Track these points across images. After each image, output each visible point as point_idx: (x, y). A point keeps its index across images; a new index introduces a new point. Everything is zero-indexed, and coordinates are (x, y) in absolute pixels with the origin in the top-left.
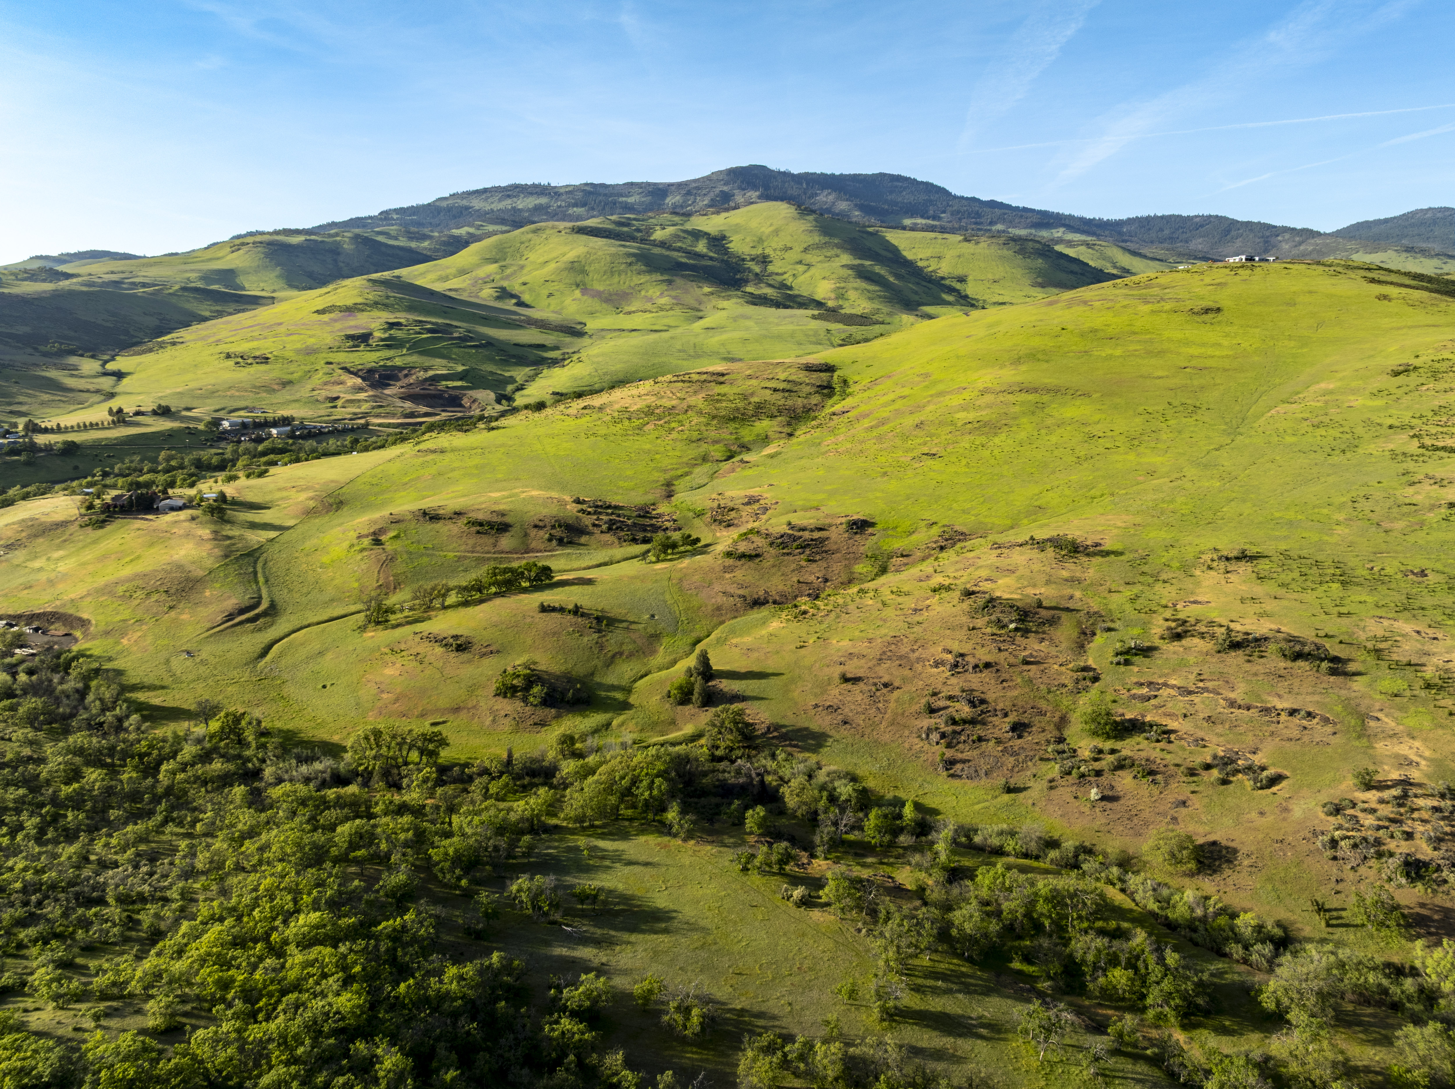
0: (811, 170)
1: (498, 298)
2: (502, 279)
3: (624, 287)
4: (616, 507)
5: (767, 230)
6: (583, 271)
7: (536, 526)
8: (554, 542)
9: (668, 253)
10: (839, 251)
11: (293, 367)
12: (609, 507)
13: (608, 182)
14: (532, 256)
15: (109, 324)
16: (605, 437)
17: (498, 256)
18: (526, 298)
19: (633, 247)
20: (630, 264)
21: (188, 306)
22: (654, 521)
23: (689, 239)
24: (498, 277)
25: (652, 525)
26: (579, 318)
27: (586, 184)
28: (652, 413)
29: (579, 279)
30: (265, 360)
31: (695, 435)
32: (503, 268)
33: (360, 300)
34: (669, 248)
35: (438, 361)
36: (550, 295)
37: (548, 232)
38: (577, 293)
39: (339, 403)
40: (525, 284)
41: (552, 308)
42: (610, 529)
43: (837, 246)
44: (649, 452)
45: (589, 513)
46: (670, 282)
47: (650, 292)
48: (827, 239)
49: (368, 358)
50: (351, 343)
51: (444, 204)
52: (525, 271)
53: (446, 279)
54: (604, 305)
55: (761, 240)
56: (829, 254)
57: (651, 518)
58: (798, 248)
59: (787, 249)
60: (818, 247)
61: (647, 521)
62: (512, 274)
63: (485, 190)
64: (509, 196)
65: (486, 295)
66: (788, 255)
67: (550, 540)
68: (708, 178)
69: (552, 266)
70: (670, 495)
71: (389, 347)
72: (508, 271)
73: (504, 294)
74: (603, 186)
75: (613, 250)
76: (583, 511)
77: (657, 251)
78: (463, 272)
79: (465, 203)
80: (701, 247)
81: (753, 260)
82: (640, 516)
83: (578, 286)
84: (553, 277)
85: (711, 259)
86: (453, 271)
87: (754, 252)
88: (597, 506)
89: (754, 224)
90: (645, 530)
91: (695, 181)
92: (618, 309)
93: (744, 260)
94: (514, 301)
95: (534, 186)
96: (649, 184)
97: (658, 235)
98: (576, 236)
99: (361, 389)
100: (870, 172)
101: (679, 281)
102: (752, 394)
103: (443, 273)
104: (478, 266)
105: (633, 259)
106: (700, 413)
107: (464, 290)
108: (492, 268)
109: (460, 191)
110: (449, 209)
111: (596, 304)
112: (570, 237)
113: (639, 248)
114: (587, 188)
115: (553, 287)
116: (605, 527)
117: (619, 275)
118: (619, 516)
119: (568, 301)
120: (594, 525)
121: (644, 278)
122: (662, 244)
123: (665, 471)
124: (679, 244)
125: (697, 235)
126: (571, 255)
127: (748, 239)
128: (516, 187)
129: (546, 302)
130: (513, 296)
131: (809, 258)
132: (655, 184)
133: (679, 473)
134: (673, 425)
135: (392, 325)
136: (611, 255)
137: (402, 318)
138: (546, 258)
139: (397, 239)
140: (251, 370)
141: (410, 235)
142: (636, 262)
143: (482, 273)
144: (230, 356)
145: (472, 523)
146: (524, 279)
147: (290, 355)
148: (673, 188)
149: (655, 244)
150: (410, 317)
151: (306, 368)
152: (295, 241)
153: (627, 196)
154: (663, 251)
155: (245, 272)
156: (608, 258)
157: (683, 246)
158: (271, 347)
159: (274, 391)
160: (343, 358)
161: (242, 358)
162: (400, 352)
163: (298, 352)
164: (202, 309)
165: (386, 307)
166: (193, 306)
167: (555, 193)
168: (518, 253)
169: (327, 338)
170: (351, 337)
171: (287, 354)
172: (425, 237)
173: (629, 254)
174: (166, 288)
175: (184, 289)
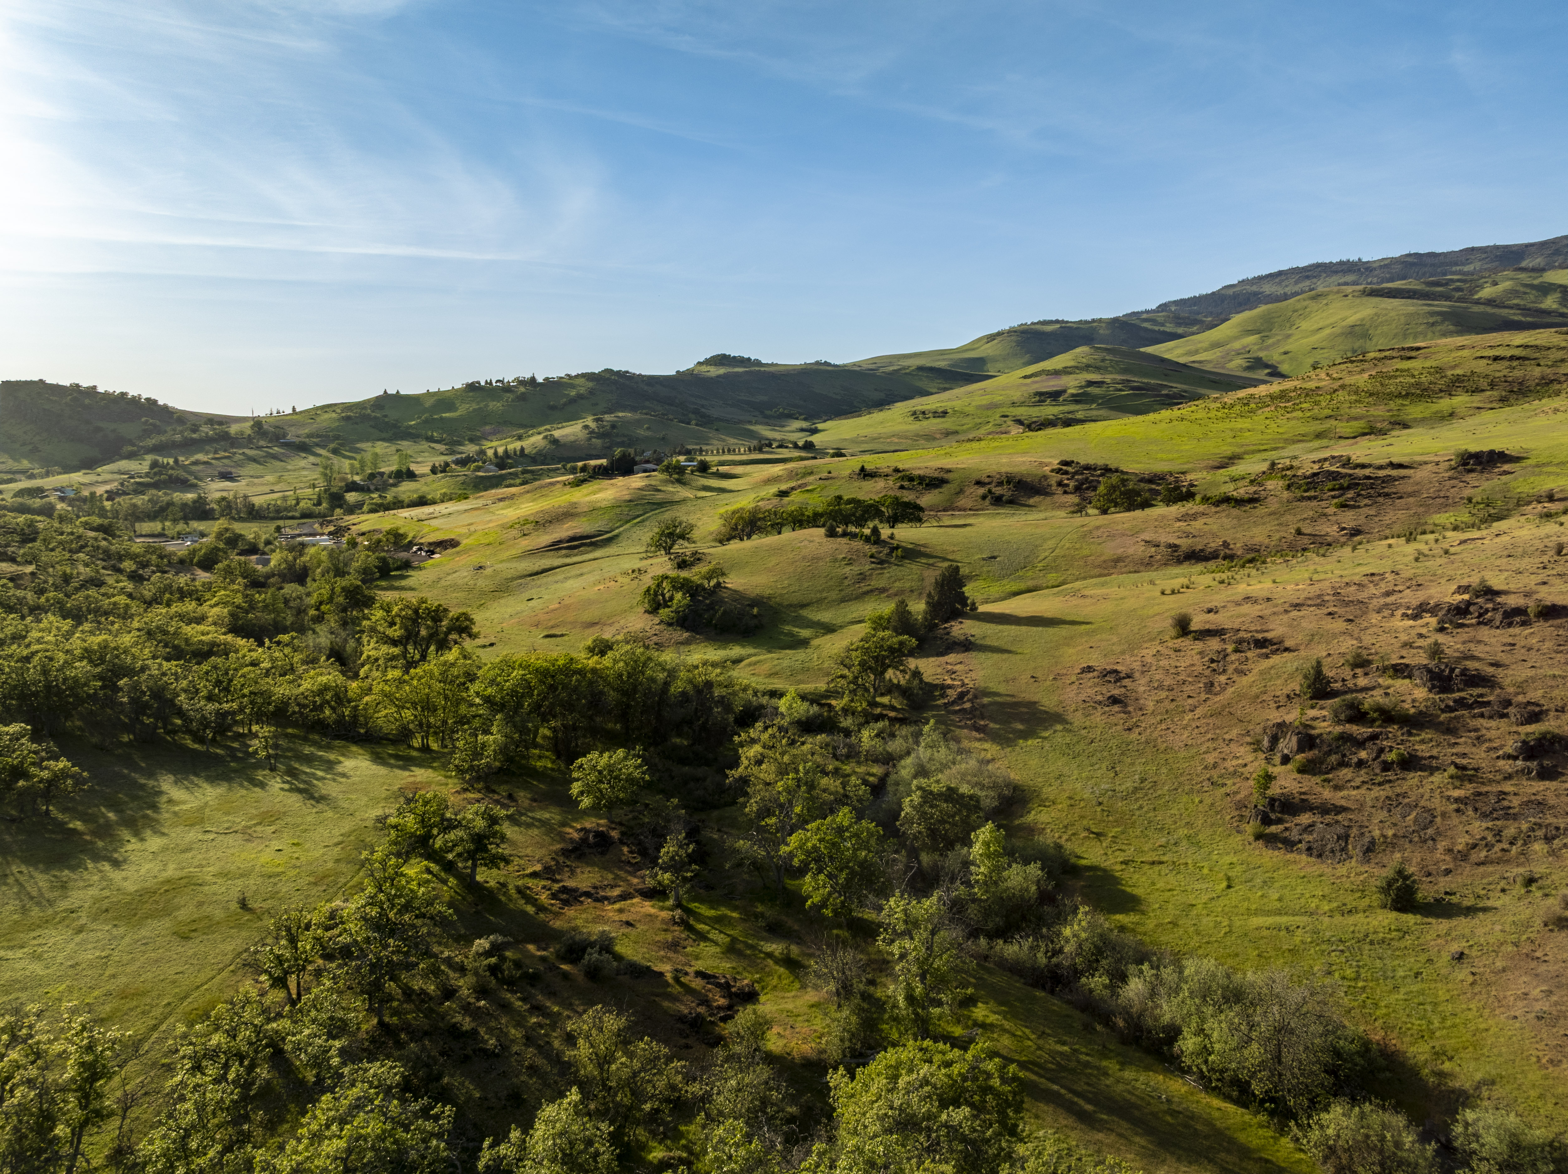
1: (1248, 368)
2: (1260, 349)
6: (1365, 335)
7: (978, 482)
9: (1494, 310)
11: (966, 420)
14: (1305, 325)
17: (1264, 328)
18: (1284, 368)
19: (1443, 305)
20: (1433, 324)
21: (920, 383)
23: (1532, 295)
24: (1256, 348)
27: (1409, 255)
28: (1283, 397)
29: (1358, 344)
30: (945, 414)
32: (1263, 339)
33: (1072, 363)
34: (1497, 306)
37: (1330, 297)
40: (1286, 353)
42: (1078, 489)
49: (1049, 411)
50: (1038, 399)
51: (1230, 292)
52: (1291, 340)
53: (1196, 352)
62: (1274, 344)
63: (1280, 273)
64: (1308, 277)
65: (1235, 366)
69: (1327, 331)
71: (1077, 402)
72: (1270, 341)
73: (1257, 364)
75: (1413, 309)
77: (1479, 308)
78: (1215, 345)
79: (1255, 288)
80: (1550, 303)
84: (1323, 344)
86: (1205, 345)
94: (1267, 371)
95: (1341, 263)
96: (1497, 247)
97: (1487, 292)
98: (1365, 299)
103: (1193, 348)
104: (1236, 338)
105: (1439, 318)
107: (1211, 362)
108: (1252, 339)
109: (1250, 276)
110: (1235, 296)
112: (1358, 301)
113: (1451, 307)
114: (1406, 260)
115: (1318, 356)
116: (1072, 487)
117: (1415, 337)
120: (1060, 485)
122: (1490, 302)
124: (1515, 302)
125: (1546, 289)
126: (1353, 319)
128: (1318, 266)
130: (1267, 366)
132: (1507, 246)
134: (1303, 405)
135: (1090, 383)
136: (1408, 315)
137: (1108, 378)
138: (1320, 325)
139: (1163, 325)
140: (925, 423)
141: (1179, 320)
142: (1443, 322)
143: (1237, 345)
144: (914, 413)
145: (902, 478)
146: (1287, 348)
147: (970, 410)
148: (1533, 249)
149: (1478, 302)
150: (1119, 377)
151: (978, 421)
152: (1049, 328)
153: (1463, 264)
154: (1489, 310)
155: (994, 360)
156: (1403, 320)
157: (1522, 303)
158: (957, 404)
159: (935, 439)
160: (1022, 412)
161: (924, 413)
162: (1087, 406)
163: (979, 407)
164: (931, 386)
165: (1097, 369)
166: (924, 384)
167: (1367, 269)
168: (1289, 322)
169: (1016, 395)
170: (1041, 394)
171: (967, 409)
172: (1194, 322)
173: (1432, 314)
174: (904, 368)
175: (921, 369)
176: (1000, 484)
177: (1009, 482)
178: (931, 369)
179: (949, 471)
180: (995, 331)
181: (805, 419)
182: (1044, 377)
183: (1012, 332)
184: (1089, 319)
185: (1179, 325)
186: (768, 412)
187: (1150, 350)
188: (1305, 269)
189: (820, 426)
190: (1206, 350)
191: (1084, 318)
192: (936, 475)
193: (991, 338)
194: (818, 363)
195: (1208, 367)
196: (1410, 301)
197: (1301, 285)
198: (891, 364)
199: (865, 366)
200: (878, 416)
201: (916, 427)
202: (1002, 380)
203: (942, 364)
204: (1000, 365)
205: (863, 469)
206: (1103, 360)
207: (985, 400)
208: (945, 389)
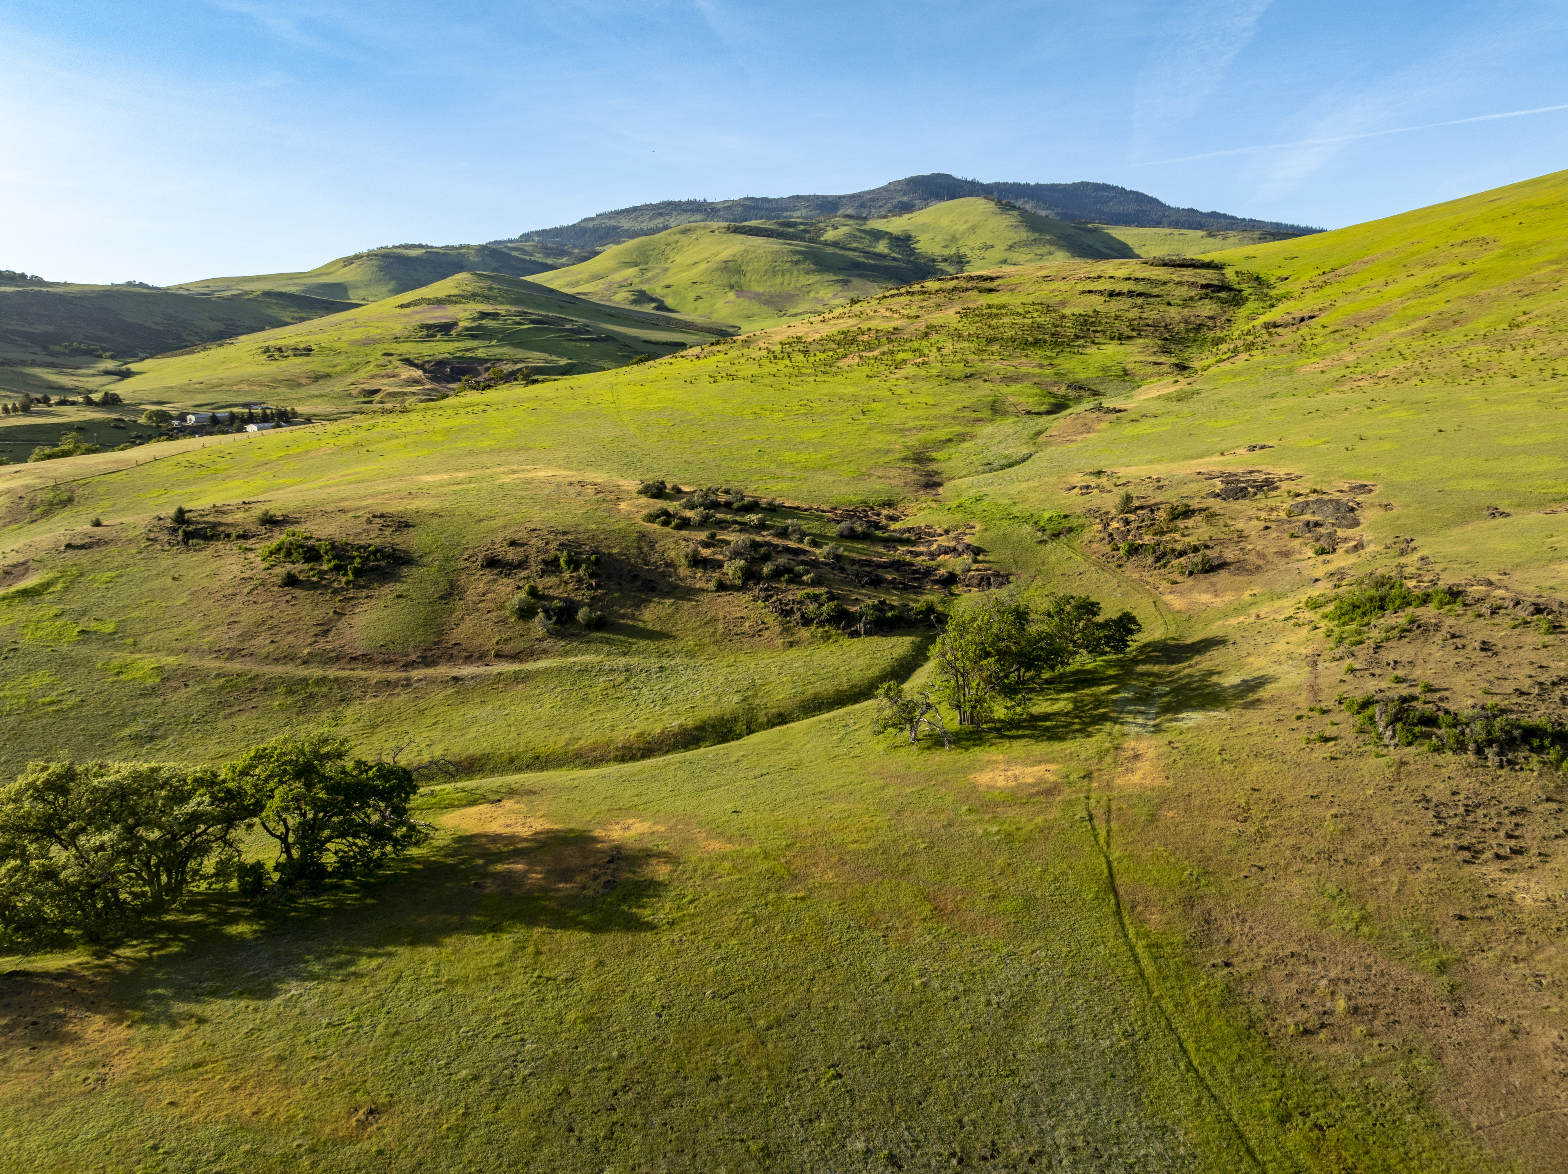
0: (1002, 180)
1: (635, 302)
2: (642, 282)
3: (790, 289)
4: (773, 509)
5: (961, 228)
6: (739, 271)
7: (492, 563)
8: (539, 625)
9: (842, 252)
10: (1052, 249)
11: (337, 360)
12: (753, 507)
13: (771, 196)
14: (679, 259)
15: (160, 328)
16: (753, 379)
17: (640, 260)
18: (669, 302)
19: (800, 245)
20: (797, 263)
21: (269, 312)
22: (901, 552)
23: (868, 239)
24: (637, 280)
25: (897, 565)
26: (732, 322)
27: (747, 199)
28: (853, 341)
29: (733, 280)
30: (308, 351)
31: (959, 369)
32: (643, 271)
33: (455, 292)
34: (843, 248)
35: (536, 354)
36: (698, 298)
37: (699, 232)
38: (731, 295)
39: (377, 397)
40: (668, 287)
41: (699, 312)
42: (750, 576)
43: (1050, 243)
44: (855, 398)
45: (685, 524)
46: (845, 283)
47: (821, 294)
48: (1036, 235)
49: (442, 348)
50: (425, 332)
51: (590, 225)
52: (669, 274)
53: (577, 284)
54: (764, 308)
55: (954, 239)
56: (1040, 252)
57: (891, 542)
58: (1001, 246)
59: (987, 247)
60: (1026, 244)
61: (881, 554)
62: (654, 277)
63: (635, 209)
64: (661, 214)
65: (621, 299)
66: (988, 254)
67: (526, 613)
68: (885, 189)
69: (703, 266)
70: (931, 483)
71: (474, 337)
72: (649, 274)
73: (642, 297)
74: (766, 200)
75: (776, 247)
76: (666, 517)
77: (830, 250)
78: (596, 277)
79: (612, 223)
80: (882, 247)
81: (945, 260)
82: (852, 536)
83: (732, 287)
84: (702, 279)
85: (894, 259)
86: (585, 276)
87: (946, 252)
88: (715, 505)
89: (944, 222)
90: (876, 583)
91: (869, 192)
92: (781, 312)
93: (934, 260)
94: (653, 305)
95: (689, 202)
96: (816, 197)
97: (830, 235)
98: (731, 236)
99: (416, 382)
100: (1070, 182)
101: (856, 281)
102: (1064, 303)
103: (573, 279)
104: (615, 270)
105: (800, 257)
106: (958, 335)
107: (595, 294)
108: (631, 271)
109: (608, 210)
110: (595, 230)
111: (754, 307)
112: (725, 237)
113: (806, 247)
114: (747, 203)
115: (699, 290)
116: (732, 569)
117: (783, 275)
118: (784, 533)
119: (719, 304)
120: (696, 562)
121: (813, 279)
122: (835, 244)
123: (903, 431)
124: (855, 245)
125: (877, 235)
126: (725, 255)
127: (938, 239)
128: (669, 204)
129: (693, 306)
130: (652, 300)
131: (1014, 256)
132: (824, 197)
133: (942, 434)
134: (901, 356)
135: (484, 315)
136: (773, 253)
137: (502, 309)
138: (695, 259)
139: (532, 255)
140: (283, 363)
141: (547, 251)
142: (804, 261)
143: (618, 277)
144: (267, 350)
145: (287, 551)
146: (667, 282)
147: (340, 346)
148: (844, 201)
149: (826, 243)
150: (513, 309)
151: (356, 360)
152: (413, 253)
153: (792, 211)
154: (837, 251)
155: (356, 287)
156: (770, 257)
157: (861, 246)
158: (324, 339)
159: (300, 385)
160: (409, 349)
161: (280, 350)
162: (487, 343)
163: (353, 343)
164: (285, 315)
165: (486, 298)
166: (275, 312)
167: (712, 209)
168: (663, 255)
169: (398, 329)
170: (428, 327)
171: (337, 345)
172: (562, 253)
173: (795, 253)
174: (246, 293)
175: (267, 294)
176: (551, 566)
177: (574, 563)
178: (281, 295)
179: (403, 524)
180: (351, 253)
181: (112, 357)
182: (425, 307)
183: (371, 255)
184: (456, 244)
185: (548, 255)
186: (55, 348)
187: (529, 278)
188: (657, 206)
189: (134, 367)
190: (587, 282)
191: (450, 244)
192: (374, 539)
193: (348, 261)
194: (130, 284)
195: (595, 299)
196: (771, 240)
197: (655, 222)
198: (229, 288)
199: (195, 290)
200: (216, 353)
201: (272, 368)
202: (372, 309)
203: (292, 289)
204: (362, 293)
205: (181, 517)
206: (491, 289)
207: (359, 334)
208: (302, 320)
